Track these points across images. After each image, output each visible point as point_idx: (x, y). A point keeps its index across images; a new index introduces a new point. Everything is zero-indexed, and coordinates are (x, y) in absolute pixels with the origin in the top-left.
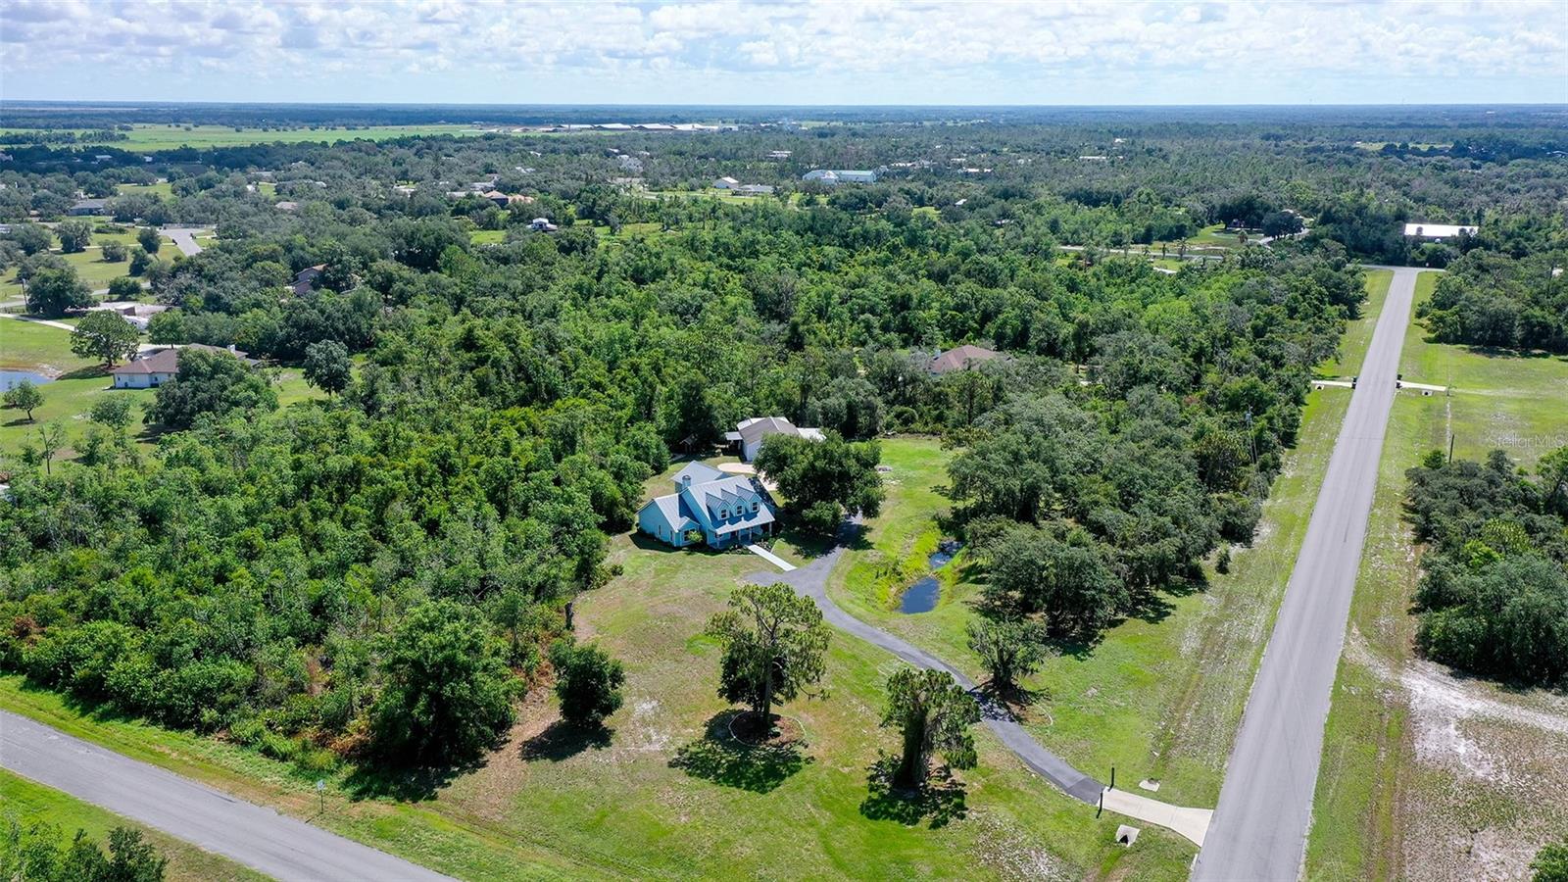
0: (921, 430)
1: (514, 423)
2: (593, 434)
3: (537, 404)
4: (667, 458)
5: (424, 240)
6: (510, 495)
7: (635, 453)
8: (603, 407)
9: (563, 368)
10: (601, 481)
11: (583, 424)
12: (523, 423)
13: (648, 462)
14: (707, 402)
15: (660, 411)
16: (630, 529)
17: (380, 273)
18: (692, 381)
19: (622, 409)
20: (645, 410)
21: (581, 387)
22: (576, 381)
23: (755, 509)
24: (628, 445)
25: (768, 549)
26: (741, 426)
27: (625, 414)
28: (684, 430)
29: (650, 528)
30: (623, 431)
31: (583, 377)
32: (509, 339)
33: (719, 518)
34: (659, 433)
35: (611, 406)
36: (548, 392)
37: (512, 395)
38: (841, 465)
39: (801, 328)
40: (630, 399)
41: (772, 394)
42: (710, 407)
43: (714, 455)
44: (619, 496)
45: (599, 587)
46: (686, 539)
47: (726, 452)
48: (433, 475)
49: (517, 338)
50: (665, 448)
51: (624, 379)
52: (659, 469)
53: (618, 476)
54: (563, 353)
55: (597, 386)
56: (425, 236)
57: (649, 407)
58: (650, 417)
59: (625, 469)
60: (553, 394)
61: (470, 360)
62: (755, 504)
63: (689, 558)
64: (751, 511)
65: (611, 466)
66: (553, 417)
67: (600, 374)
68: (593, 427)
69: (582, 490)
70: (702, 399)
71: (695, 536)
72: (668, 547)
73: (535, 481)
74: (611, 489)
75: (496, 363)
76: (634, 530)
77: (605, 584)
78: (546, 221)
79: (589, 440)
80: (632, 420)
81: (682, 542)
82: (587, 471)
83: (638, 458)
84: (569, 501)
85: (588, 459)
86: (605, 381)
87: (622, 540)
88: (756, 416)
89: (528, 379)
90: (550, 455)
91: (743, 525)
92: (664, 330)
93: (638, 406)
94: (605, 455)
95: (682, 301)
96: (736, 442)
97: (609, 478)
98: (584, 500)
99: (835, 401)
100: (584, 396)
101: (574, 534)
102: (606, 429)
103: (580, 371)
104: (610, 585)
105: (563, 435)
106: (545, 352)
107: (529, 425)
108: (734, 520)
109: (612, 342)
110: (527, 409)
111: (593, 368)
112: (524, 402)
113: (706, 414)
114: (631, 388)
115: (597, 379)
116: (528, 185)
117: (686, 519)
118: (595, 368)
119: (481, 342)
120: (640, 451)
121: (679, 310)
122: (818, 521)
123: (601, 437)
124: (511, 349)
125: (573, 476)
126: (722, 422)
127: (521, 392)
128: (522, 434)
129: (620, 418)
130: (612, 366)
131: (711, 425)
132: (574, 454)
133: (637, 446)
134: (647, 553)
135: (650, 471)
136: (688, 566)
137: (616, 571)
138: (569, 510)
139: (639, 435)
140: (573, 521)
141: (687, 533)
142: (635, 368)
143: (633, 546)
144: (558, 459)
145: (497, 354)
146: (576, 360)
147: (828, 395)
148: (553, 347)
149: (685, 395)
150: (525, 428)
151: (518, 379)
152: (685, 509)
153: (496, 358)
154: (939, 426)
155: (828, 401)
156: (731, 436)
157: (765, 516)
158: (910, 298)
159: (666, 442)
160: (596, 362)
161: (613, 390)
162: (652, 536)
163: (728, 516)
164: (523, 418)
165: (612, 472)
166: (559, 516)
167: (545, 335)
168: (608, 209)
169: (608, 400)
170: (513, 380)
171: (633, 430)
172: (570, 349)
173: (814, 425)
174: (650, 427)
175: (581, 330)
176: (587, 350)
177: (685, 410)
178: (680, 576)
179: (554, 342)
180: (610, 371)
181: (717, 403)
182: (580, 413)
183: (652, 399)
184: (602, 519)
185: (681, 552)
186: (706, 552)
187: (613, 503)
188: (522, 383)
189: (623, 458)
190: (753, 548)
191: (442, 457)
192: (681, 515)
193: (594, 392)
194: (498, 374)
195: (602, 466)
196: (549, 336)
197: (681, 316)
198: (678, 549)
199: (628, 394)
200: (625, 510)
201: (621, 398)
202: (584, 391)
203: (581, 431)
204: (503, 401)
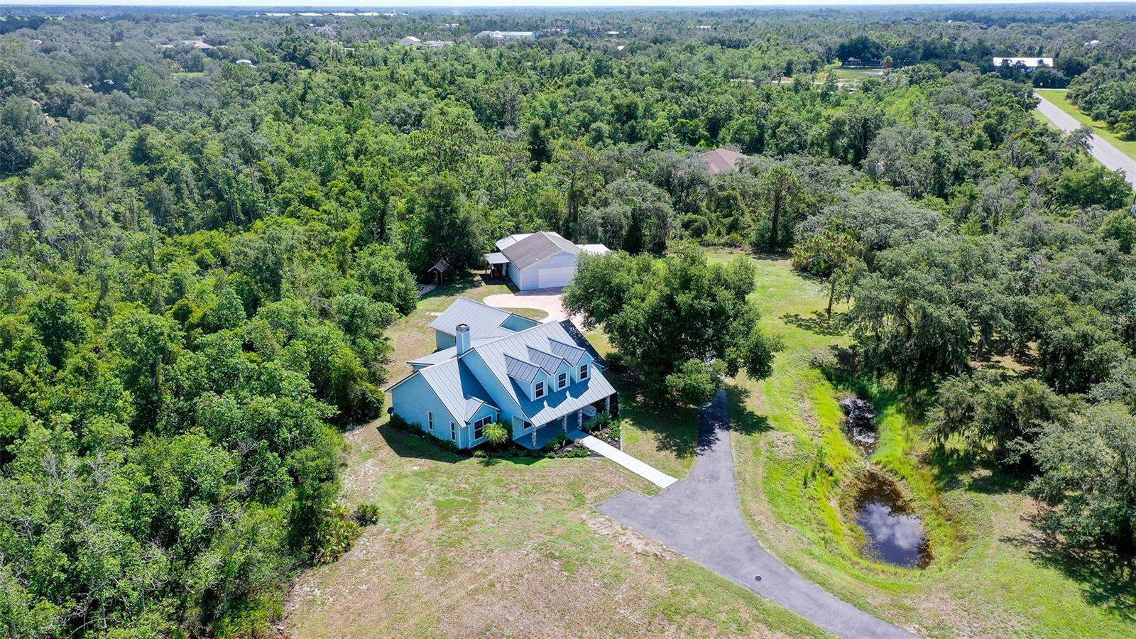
0: (716, 241)
1: (195, 252)
2: (306, 262)
3: (231, 226)
4: (415, 293)
5: (118, 69)
6: (161, 378)
7: (373, 289)
8: (318, 226)
9: (263, 181)
10: (326, 340)
11: (291, 249)
12: (207, 251)
13: (390, 301)
14: (462, 215)
15: (396, 228)
16: (376, 415)
17: (58, 95)
18: (441, 187)
19: (344, 228)
20: (376, 229)
21: (287, 203)
22: (281, 196)
23: (584, 375)
24: (362, 278)
25: (614, 441)
26: (501, 244)
27: (350, 233)
28: (431, 253)
29: (412, 415)
30: (349, 257)
31: (290, 191)
32: (193, 149)
33: (533, 397)
34: (399, 258)
35: (329, 224)
36: (246, 213)
37: (198, 217)
38: (713, 297)
39: (542, 133)
40: (354, 216)
41: (530, 204)
42: (466, 221)
43: (474, 285)
44: (357, 365)
45: (336, 559)
46: (478, 434)
47: (488, 280)
48: (27, 347)
49: (203, 146)
50: (411, 279)
51: (343, 192)
52: (405, 309)
53: (350, 328)
54: (262, 163)
55: (309, 202)
56: (118, 65)
57: (382, 225)
58: (383, 237)
59: (363, 316)
60: (252, 214)
61: (141, 173)
62: (584, 368)
63: (490, 473)
64: (578, 380)
65: (339, 312)
66: (250, 241)
67: (311, 186)
68: (307, 253)
69: (295, 363)
70: (454, 210)
71: (495, 432)
72: (446, 451)
73: (209, 351)
74: (344, 355)
75: (173, 178)
76: (385, 418)
77: (347, 548)
78: (250, 62)
79: (302, 274)
80: (360, 242)
81: (472, 442)
82: (303, 328)
83: (377, 297)
84: (272, 387)
85: (301, 305)
86: (318, 195)
87: (365, 437)
88: (518, 233)
89: (219, 196)
90: (238, 301)
91: (570, 405)
92: (383, 137)
93: (366, 222)
94: (327, 294)
95: (399, 111)
96: (499, 266)
97: (338, 335)
98: (296, 380)
99: (617, 209)
100: (292, 215)
101: (283, 450)
102: (325, 256)
103: (286, 184)
104: (357, 553)
105: (257, 267)
106: (239, 161)
107: (216, 253)
108: (555, 399)
109: (324, 150)
110: (214, 232)
111: (305, 181)
112: (213, 224)
113: (461, 231)
114: (352, 201)
115: (308, 193)
116: (234, 40)
117: (476, 403)
118: (306, 179)
119: (155, 152)
120: (381, 287)
121: (397, 120)
122: (692, 394)
123: (319, 268)
124: (196, 160)
125: (274, 339)
126: (482, 239)
127: (209, 212)
128: (203, 266)
129: (344, 239)
130: (325, 177)
131: (467, 243)
132: (277, 298)
133: (375, 279)
134: (415, 465)
135: (395, 313)
136: (492, 490)
137: (366, 518)
138: (269, 406)
139: (377, 262)
140: (279, 425)
141: (478, 425)
142: (358, 180)
143: (387, 452)
144: (252, 305)
145: (174, 164)
146: (280, 173)
147: (605, 203)
148: (250, 156)
149: (431, 207)
150: (211, 260)
151: (204, 197)
152: (473, 384)
153: (173, 170)
154: (736, 236)
155: (608, 210)
156: (493, 259)
157: (600, 388)
158: (636, 106)
159: (412, 270)
160: (306, 174)
161: (331, 205)
162: (416, 430)
163: (546, 393)
164: (208, 245)
165: (341, 322)
166: (252, 419)
167: (239, 142)
168: (309, 53)
169: (324, 216)
170: (197, 197)
171: (364, 255)
172: (273, 159)
173: (593, 240)
174: (387, 250)
175: (285, 139)
176: (294, 161)
177: (432, 228)
178: (486, 518)
179: (251, 150)
180: (323, 184)
181: (474, 216)
182: (286, 235)
183: (384, 213)
184: (332, 410)
185: (473, 461)
186: (514, 457)
187: (348, 376)
188: (211, 202)
189: (357, 299)
190: (590, 442)
191: (52, 314)
192: (466, 396)
193: (305, 210)
194: (178, 191)
195: (324, 313)
196: (244, 144)
197: (399, 127)
198: (466, 453)
199: (351, 209)
200: (368, 386)
201: (343, 214)
202: (291, 208)
203: (290, 259)
204: (186, 225)
